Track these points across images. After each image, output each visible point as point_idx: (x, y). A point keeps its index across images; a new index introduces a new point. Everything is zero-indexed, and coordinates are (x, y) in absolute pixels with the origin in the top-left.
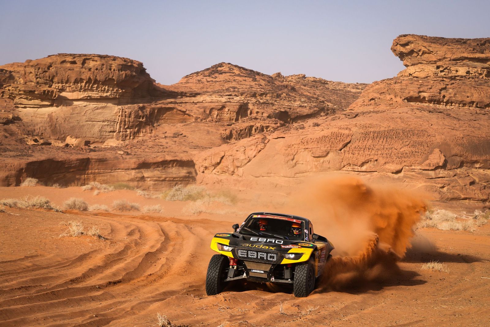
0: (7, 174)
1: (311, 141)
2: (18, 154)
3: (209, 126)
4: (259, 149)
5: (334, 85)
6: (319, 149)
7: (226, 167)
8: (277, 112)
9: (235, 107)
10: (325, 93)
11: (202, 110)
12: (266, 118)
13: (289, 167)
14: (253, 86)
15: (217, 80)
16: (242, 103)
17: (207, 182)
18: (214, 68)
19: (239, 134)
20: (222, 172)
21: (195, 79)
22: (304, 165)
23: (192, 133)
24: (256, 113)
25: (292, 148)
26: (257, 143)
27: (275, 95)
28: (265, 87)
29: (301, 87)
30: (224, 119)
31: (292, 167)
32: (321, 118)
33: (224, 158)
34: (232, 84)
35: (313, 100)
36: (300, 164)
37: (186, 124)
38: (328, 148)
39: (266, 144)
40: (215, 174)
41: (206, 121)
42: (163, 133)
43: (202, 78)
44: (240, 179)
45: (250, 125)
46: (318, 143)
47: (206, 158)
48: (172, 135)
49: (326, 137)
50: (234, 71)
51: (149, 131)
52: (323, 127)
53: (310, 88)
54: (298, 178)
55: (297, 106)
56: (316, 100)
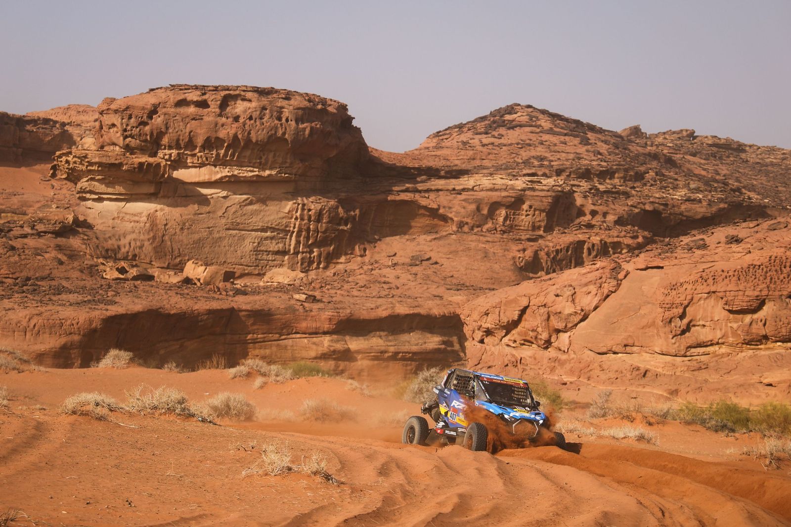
0: (63, 340)
1: (724, 276)
2: (86, 299)
3: (487, 241)
4: (606, 292)
5: (760, 154)
6: (741, 293)
7: (533, 331)
8: (637, 210)
9: (544, 200)
10: (740, 170)
11: (473, 207)
12: (611, 225)
13: (673, 332)
14: (582, 156)
15: (502, 141)
16: (560, 191)
17: (490, 364)
18: (496, 116)
19: (553, 258)
20: (522, 342)
21: (455, 141)
22: (707, 329)
23: (450, 256)
24: (590, 214)
25: (680, 291)
26: (601, 278)
27: (631, 175)
28: (609, 157)
29: (686, 157)
30: (520, 226)
31: (679, 332)
32: (744, 225)
33: (528, 311)
34: (536, 151)
35: (716, 185)
36: (698, 326)
37: (438, 236)
38: (762, 292)
39: (621, 281)
40: (508, 345)
41: (482, 230)
42: (389, 257)
43: (472, 137)
44: (564, 357)
45: (578, 239)
46: (739, 280)
47: (487, 310)
48: (408, 261)
49: (757, 267)
50: (539, 123)
51: (360, 250)
52: (749, 246)
53: (704, 159)
54: (694, 358)
55: (680, 198)
56: (723, 185)
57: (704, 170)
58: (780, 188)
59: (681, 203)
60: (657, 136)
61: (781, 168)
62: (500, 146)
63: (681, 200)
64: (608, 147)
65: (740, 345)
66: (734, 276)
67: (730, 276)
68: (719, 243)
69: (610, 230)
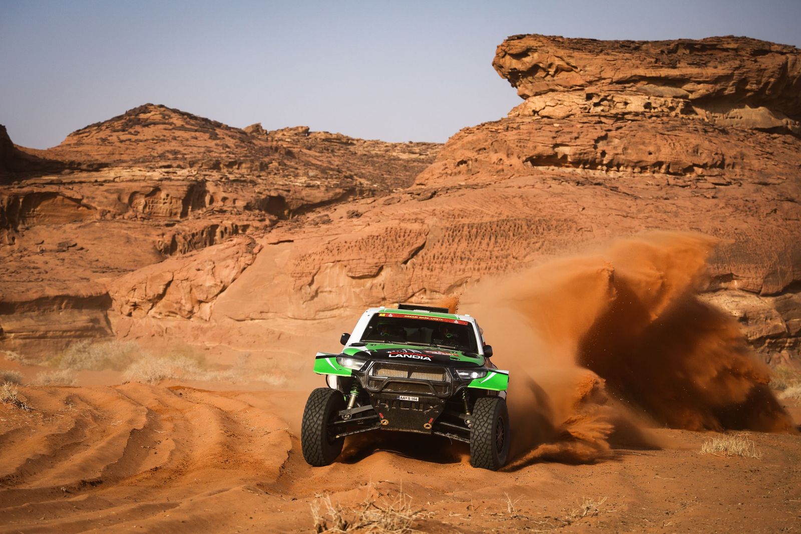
3: (129, 228)
4: (243, 265)
5: (367, 147)
6: (362, 261)
7: (177, 303)
8: (263, 197)
9: (180, 188)
10: (350, 161)
11: (114, 196)
12: (241, 210)
13: (304, 298)
14: (211, 149)
15: (138, 137)
16: (194, 181)
17: (139, 335)
18: (131, 115)
19: (190, 241)
20: (167, 314)
21: (95, 138)
22: (333, 295)
23: (95, 242)
24: (222, 200)
25: (309, 262)
26: (237, 253)
27: (256, 165)
28: (236, 150)
29: (302, 150)
30: (159, 213)
31: (309, 298)
32: (363, 201)
33: (172, 284)
34: (170, 146)
35: (331, 173)
36: (325, 292)
37: (83, 224)
38: (381, 260)
39: (256, 254)
40: (154, 317)
41: (123, 218)
42: (37, 244)
43: (110, 134)
44: (206, 325)
45: (211, 224)
46: (360, 249)
47: (135, 286)
48: (55, 247)
49: (375, 238)
50: (171, 121)
51: (9, 239)
52: (368, 219)
53: (319, 152)
54: (322, 320)
55: (301, 185)
56: (337, 173)
57: (320, 161)
58: (385, 176)
59: (302, 190)
60: (276, 132)
61: (385, 159)
62: (137, 141)
63: (302, 186)
64: (234, 141)
65: (362, 307)
66: (356, 246)
67: (352, 247)
68: (341, 218)
69: (240, 214)
